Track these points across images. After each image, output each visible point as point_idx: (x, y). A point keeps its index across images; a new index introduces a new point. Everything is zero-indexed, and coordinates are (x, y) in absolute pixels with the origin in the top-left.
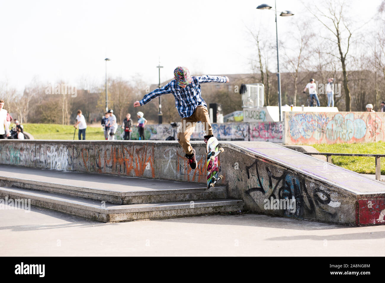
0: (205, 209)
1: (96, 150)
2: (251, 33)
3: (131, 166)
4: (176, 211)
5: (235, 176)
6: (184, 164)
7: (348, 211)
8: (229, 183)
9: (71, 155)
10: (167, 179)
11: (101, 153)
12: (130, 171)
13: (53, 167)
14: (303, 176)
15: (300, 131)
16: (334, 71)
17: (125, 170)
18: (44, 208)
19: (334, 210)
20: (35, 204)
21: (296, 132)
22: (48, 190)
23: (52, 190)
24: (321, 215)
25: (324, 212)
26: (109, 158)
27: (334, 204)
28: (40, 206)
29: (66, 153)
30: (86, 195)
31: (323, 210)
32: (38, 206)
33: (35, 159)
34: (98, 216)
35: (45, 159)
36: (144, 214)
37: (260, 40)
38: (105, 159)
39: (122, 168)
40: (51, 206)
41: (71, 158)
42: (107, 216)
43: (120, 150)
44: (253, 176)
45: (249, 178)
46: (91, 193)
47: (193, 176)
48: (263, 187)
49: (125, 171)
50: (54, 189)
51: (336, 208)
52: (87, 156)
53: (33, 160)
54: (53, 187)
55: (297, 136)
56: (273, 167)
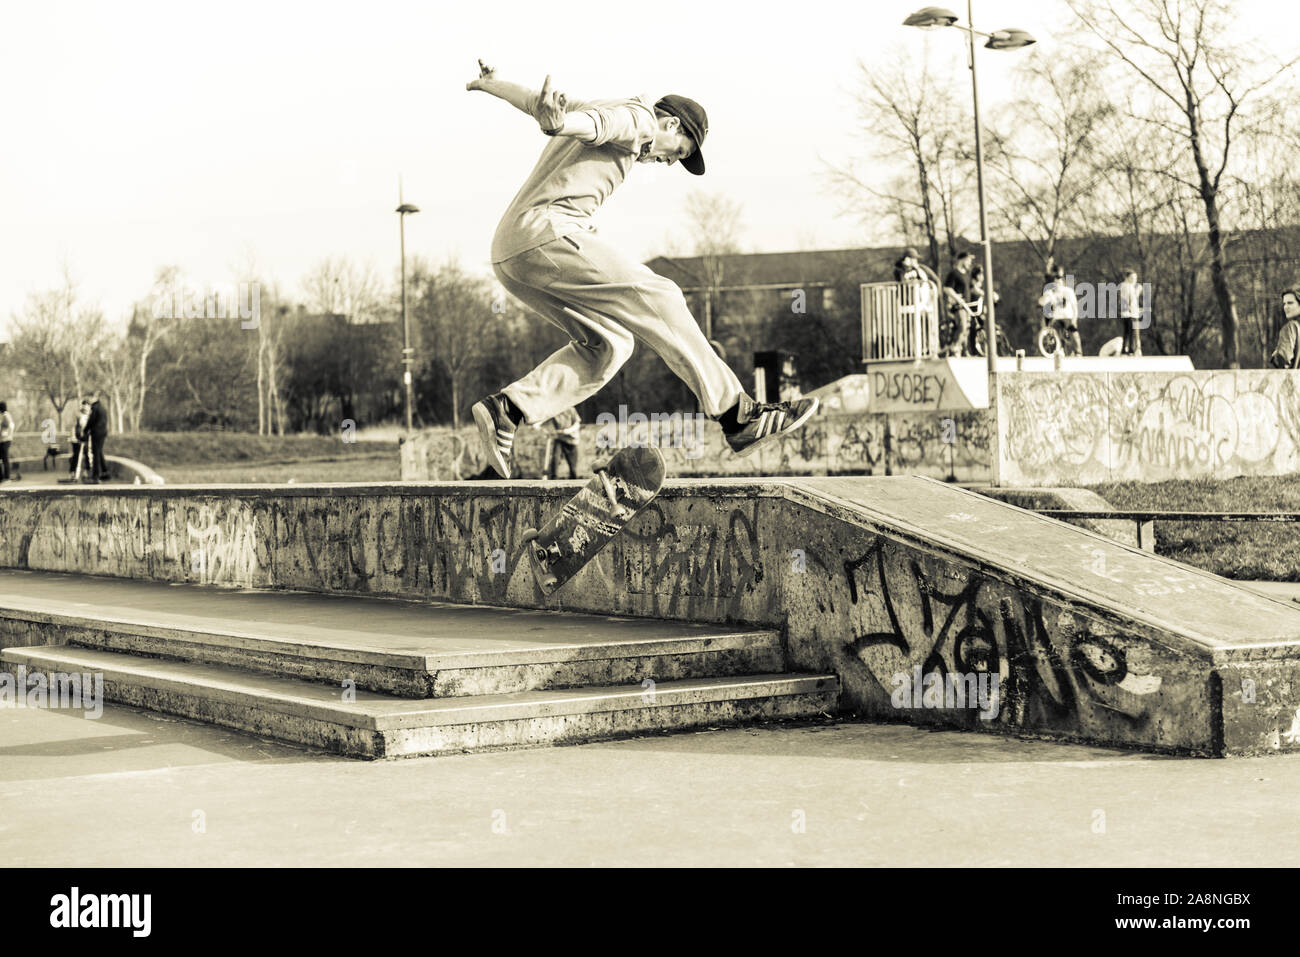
0: (708, 708)
1: (350, 518)
2: (894, 107)
3: (464, 566)
4: (609, 716)
5: (810, 596)
6: (639, 558)
7: (1185, 705)
8: (790, 621)
9: (268, 534)
10: (585, 611)
11: (365, 527)
12: (464, 584)
13: (210, 576)
14: (1033, 591)
15: (1051, 440)
16: (1181, 230)
17: (444, 582)
18: (169, 714)
19: (1139, 703)
20: (140, 703)
21: (1037, 441)
22: (184, 655)
23: (197, 652)
24: (1098, 722)
25: (1107, 710)
26: (393, 542)
27: (1140, 684)
28: (157, 707)
29: (251, 529)
30: (310, 669)
31: (1104, 703)
32: (151, 709)
33: (149, 549)
34: (345, 739)
35: (181, 551)
36: (501, 729)
37: (926, 132)
38: (378, 547)
39: (436, 574)
40: (193, 709)
41: (267, 543)
42: (375, 738)
43: (427, 514)
44: (867, 592)
45: (854, 600)
46: (326, 660)
47: (669, 597)
48: (903, 630)
49: (445, 586)
50: (205, 652)
51: (1144, 698)
52: (322, 535)
53: (141, 556)
54: (202, 645)
55: (1038, 455)
56: (934, 562)
